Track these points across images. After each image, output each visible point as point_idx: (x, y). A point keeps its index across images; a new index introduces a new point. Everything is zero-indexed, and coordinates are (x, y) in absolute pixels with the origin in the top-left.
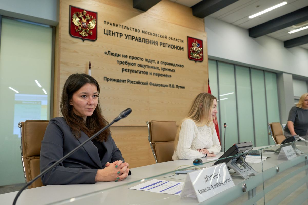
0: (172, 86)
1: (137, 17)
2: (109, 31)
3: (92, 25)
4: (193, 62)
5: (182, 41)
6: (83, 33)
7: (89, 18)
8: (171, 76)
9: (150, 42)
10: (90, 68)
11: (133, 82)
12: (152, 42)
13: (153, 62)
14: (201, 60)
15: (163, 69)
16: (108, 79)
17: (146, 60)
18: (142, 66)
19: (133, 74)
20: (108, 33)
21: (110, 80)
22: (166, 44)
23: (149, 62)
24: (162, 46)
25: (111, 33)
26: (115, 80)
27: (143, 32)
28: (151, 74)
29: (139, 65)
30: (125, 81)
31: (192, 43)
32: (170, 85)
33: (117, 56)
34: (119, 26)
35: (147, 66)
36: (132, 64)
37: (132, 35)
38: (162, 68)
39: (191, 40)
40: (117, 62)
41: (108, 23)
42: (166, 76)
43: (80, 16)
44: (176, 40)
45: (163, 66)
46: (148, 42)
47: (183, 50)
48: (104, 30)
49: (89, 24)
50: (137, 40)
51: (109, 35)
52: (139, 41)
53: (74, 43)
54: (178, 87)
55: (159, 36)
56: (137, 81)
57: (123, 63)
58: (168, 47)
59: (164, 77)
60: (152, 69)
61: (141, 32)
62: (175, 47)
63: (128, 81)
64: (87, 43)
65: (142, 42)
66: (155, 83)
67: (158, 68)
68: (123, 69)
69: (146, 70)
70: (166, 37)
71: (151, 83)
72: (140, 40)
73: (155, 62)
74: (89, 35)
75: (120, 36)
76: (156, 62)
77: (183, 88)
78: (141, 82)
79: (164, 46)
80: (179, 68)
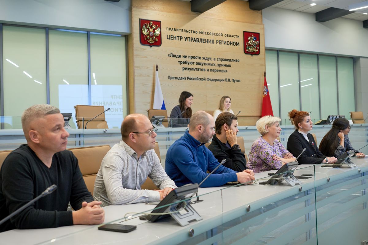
0: (228, 80)
1: (195, 19)
2: (171, 36)
3: (158, 32)
4: (249, 56)
5: (238, 37)
6: (150, 41)
7: (155, 28)
8: (227, 71)
9: (207, 41)
10: (157, 70)
11: (192, 79)
12: (208, 41)
13: (210, 59)
14: (258, 53)
15: (220, 65)
16: (171, 77)
17: (204, 58)
18: (200, 64)
19: (192, 71)
20: (170, 38)
21: (173, 78)
22: (222, 41)
23: (206, 60)
24: (218, 43)
25: (172, 38)
26: (177, 78)
27: (200, 33)
28: (208, 70)
29: (197, 64)
30: (185, 78)
31: (248, 38)
32: (226, 79)
33: (178, 57)
34: (179, 30)
35: (204, 63)
36: (191, 63)
37: (191, 37)
38: (218, 64)
39: (247, 35)
40: (178, 62)
41: (170, 29)
42: (222, 71)
43: (148, 27)
44: (232, 36)
45: (219, 62)
46: (205, 42)
47: (239, 45)
48: (167, 35)
49: (155, 32)
50: (195, 41)
51: (171, 39)
52: (197, 42)
53: (144, 49)
54: (234, 80)
55: (216, 34)
56: (196, 77)
57: (183, 62)
58: (224, 44)
59: (220, 72)
60: (209, 66)
61: (198, 33)
62: (231, 43)
63: (188, 78)
64: (154, 48)
65: (200, 42)
66: (211, 79)
67: (214, 65)
68: (183, 68)
69: (204, 67)
70: (222, 35)
71: (208, 78)
72: (198, 40)
73: (211, 59)
74: (156, 42)
75: (181, 39)
76: (213, 59)
77: (239, 81)
78: (199, 78)
79: (220, 44)
80: (235, 62)
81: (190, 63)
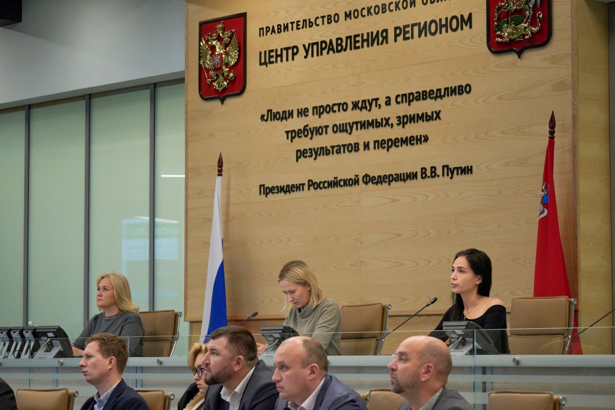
0: (428, 173)
3: (234, 53)
4: (509, 58)
6: (219, 84)
7: (227, 38)
9: (367, 40)
10: (220, 173)
11: (322, 185)
14: (545, 38)
15: (404, 121)
16: (267, 188)
17: (355, 105)
18: (343, 128)
21: (272, 190)
22: (413, 25)
23: (361, 109)
24: (400, 38)
26: (282, 189)
27: (348, 15)
28: (367, 146)
30: (303, 185)
32: (424, 170)
33: (285, 118)
34: (290, 26)
35: (357, 123)
36: (319, 131)
37: (321, 40)
38: (399, 117)
40: (286, 135)
41: (268, 30)
42: (411, 141)
43: (212, 42)
45: (405, 109)
46: (359, 44)
47: (471, 27)
48: (260, 53)
49: (228, 53)
50: (333, 49)
51: (270, 63)
52: (338, 51)
54: (449, 171)
55: (393, 6)
56: (331, 179)
57: (300, 133)
58: (420, 34)
59: (404, 146)
60: (370, 129)
61: (342, 17)
62: (441, 27)
63: (310, 184)
64: (229, 102)
65: (345, 50)
67: (388, 121)
68: (297, 151)
69: (355, 136)
71: (367, 175)
72: (341, 45)
73: (379, 102)
74: (231, 81)
75: (294, 54)
76: (383, 101)
77: (467, 170)
78: (341, 180)
79: (405, 39)
80: (454, 98)
81: (317, 131)
